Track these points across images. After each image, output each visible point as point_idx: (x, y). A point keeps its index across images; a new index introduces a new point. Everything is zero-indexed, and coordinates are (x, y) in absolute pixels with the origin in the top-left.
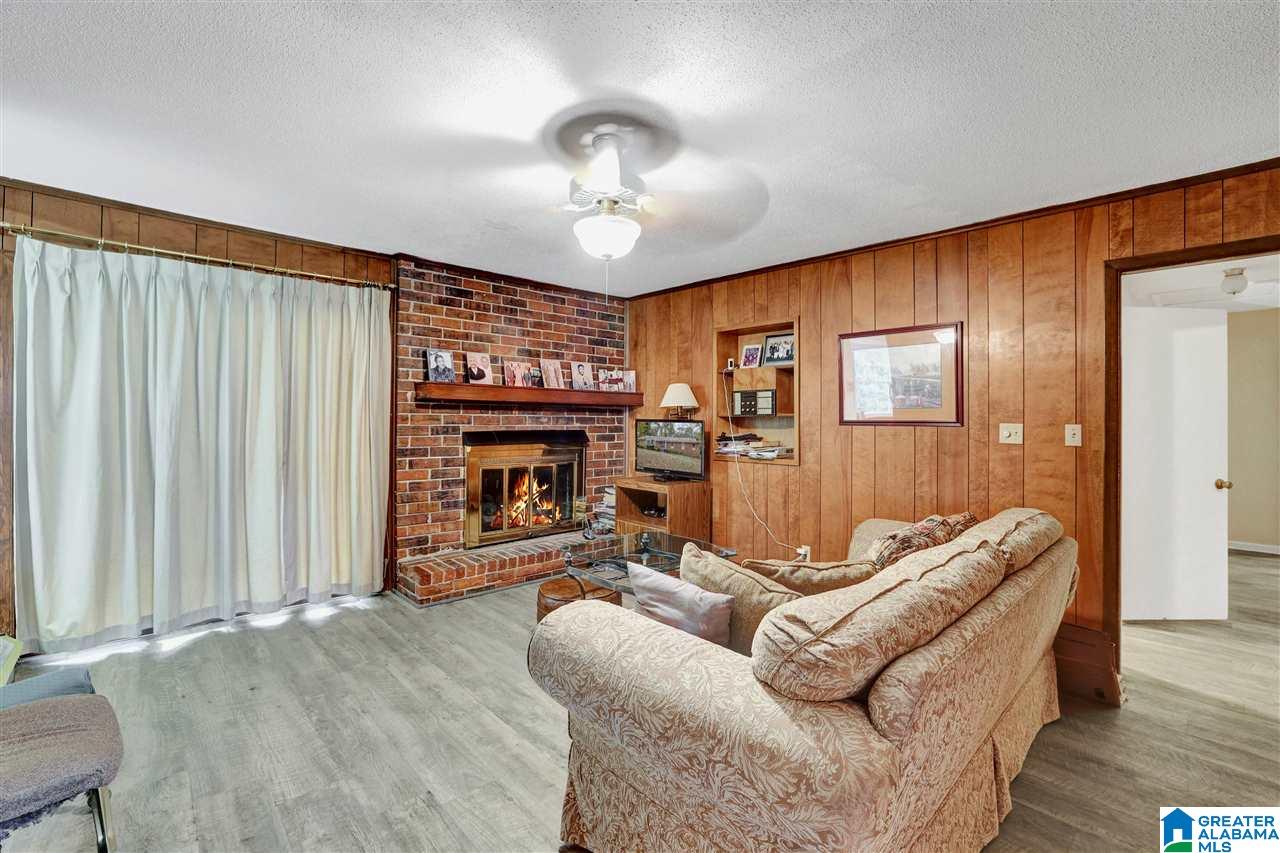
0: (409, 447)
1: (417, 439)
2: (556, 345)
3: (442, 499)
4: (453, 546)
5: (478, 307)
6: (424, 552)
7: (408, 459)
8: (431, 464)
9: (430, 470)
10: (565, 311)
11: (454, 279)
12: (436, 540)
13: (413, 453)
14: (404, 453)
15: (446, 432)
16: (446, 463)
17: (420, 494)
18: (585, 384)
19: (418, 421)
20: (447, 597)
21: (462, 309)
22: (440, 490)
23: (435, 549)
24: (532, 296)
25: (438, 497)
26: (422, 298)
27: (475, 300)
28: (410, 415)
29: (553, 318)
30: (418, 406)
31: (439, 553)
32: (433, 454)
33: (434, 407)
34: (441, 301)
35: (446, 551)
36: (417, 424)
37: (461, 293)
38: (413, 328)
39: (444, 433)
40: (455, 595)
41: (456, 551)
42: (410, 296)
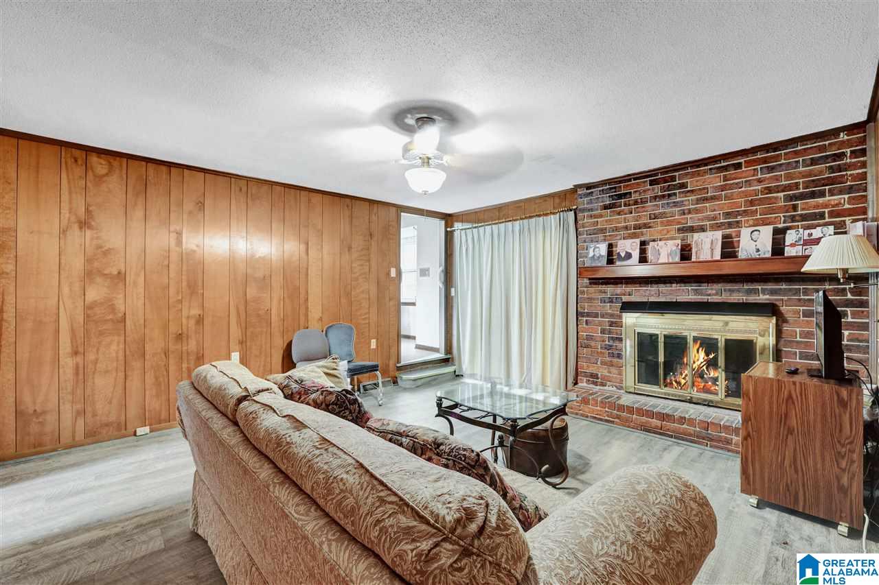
0: (586, 311)
1: (591, 306)
2: (728, 215)
3: (608, 350)
4: (616, 387)
5: (636, 202)
6: (595, 384)
7: (585, 319)
8: (600, 324)
9: (600, 328)
10: (744, 175)
11: (615, 188)
12: (603, 378)
13: (588, 315)
14: (583, 315)
15: (612, 302)
16: (611, 324)
17: (593, 344)
18: (758, 250)
19: (591, 294)
20: (577, 414)
21: (623, 208)
22: (607, 343)
23: (603, 385)
24: (693, 175)
25: (606, 348)
26: (592, 209)
27: (634, 197)
28: (586, 289)
29: (723, 188)
30: (590, 284)
31: (605, 388)
32: (603, 316)
33: (602, 284)
34: (606, 207)
35: (611, 388)
36: (590, 296)
37: (620, 196)
38: (586, 231)
39: (610, 302)
40: (582, 415)
41: (618, 390)
42: (583, 210)
